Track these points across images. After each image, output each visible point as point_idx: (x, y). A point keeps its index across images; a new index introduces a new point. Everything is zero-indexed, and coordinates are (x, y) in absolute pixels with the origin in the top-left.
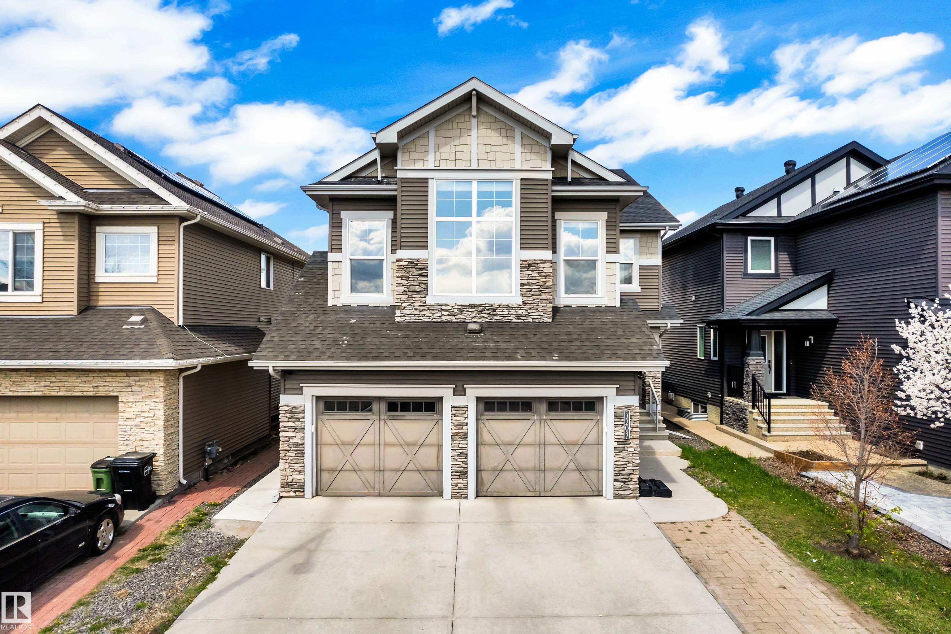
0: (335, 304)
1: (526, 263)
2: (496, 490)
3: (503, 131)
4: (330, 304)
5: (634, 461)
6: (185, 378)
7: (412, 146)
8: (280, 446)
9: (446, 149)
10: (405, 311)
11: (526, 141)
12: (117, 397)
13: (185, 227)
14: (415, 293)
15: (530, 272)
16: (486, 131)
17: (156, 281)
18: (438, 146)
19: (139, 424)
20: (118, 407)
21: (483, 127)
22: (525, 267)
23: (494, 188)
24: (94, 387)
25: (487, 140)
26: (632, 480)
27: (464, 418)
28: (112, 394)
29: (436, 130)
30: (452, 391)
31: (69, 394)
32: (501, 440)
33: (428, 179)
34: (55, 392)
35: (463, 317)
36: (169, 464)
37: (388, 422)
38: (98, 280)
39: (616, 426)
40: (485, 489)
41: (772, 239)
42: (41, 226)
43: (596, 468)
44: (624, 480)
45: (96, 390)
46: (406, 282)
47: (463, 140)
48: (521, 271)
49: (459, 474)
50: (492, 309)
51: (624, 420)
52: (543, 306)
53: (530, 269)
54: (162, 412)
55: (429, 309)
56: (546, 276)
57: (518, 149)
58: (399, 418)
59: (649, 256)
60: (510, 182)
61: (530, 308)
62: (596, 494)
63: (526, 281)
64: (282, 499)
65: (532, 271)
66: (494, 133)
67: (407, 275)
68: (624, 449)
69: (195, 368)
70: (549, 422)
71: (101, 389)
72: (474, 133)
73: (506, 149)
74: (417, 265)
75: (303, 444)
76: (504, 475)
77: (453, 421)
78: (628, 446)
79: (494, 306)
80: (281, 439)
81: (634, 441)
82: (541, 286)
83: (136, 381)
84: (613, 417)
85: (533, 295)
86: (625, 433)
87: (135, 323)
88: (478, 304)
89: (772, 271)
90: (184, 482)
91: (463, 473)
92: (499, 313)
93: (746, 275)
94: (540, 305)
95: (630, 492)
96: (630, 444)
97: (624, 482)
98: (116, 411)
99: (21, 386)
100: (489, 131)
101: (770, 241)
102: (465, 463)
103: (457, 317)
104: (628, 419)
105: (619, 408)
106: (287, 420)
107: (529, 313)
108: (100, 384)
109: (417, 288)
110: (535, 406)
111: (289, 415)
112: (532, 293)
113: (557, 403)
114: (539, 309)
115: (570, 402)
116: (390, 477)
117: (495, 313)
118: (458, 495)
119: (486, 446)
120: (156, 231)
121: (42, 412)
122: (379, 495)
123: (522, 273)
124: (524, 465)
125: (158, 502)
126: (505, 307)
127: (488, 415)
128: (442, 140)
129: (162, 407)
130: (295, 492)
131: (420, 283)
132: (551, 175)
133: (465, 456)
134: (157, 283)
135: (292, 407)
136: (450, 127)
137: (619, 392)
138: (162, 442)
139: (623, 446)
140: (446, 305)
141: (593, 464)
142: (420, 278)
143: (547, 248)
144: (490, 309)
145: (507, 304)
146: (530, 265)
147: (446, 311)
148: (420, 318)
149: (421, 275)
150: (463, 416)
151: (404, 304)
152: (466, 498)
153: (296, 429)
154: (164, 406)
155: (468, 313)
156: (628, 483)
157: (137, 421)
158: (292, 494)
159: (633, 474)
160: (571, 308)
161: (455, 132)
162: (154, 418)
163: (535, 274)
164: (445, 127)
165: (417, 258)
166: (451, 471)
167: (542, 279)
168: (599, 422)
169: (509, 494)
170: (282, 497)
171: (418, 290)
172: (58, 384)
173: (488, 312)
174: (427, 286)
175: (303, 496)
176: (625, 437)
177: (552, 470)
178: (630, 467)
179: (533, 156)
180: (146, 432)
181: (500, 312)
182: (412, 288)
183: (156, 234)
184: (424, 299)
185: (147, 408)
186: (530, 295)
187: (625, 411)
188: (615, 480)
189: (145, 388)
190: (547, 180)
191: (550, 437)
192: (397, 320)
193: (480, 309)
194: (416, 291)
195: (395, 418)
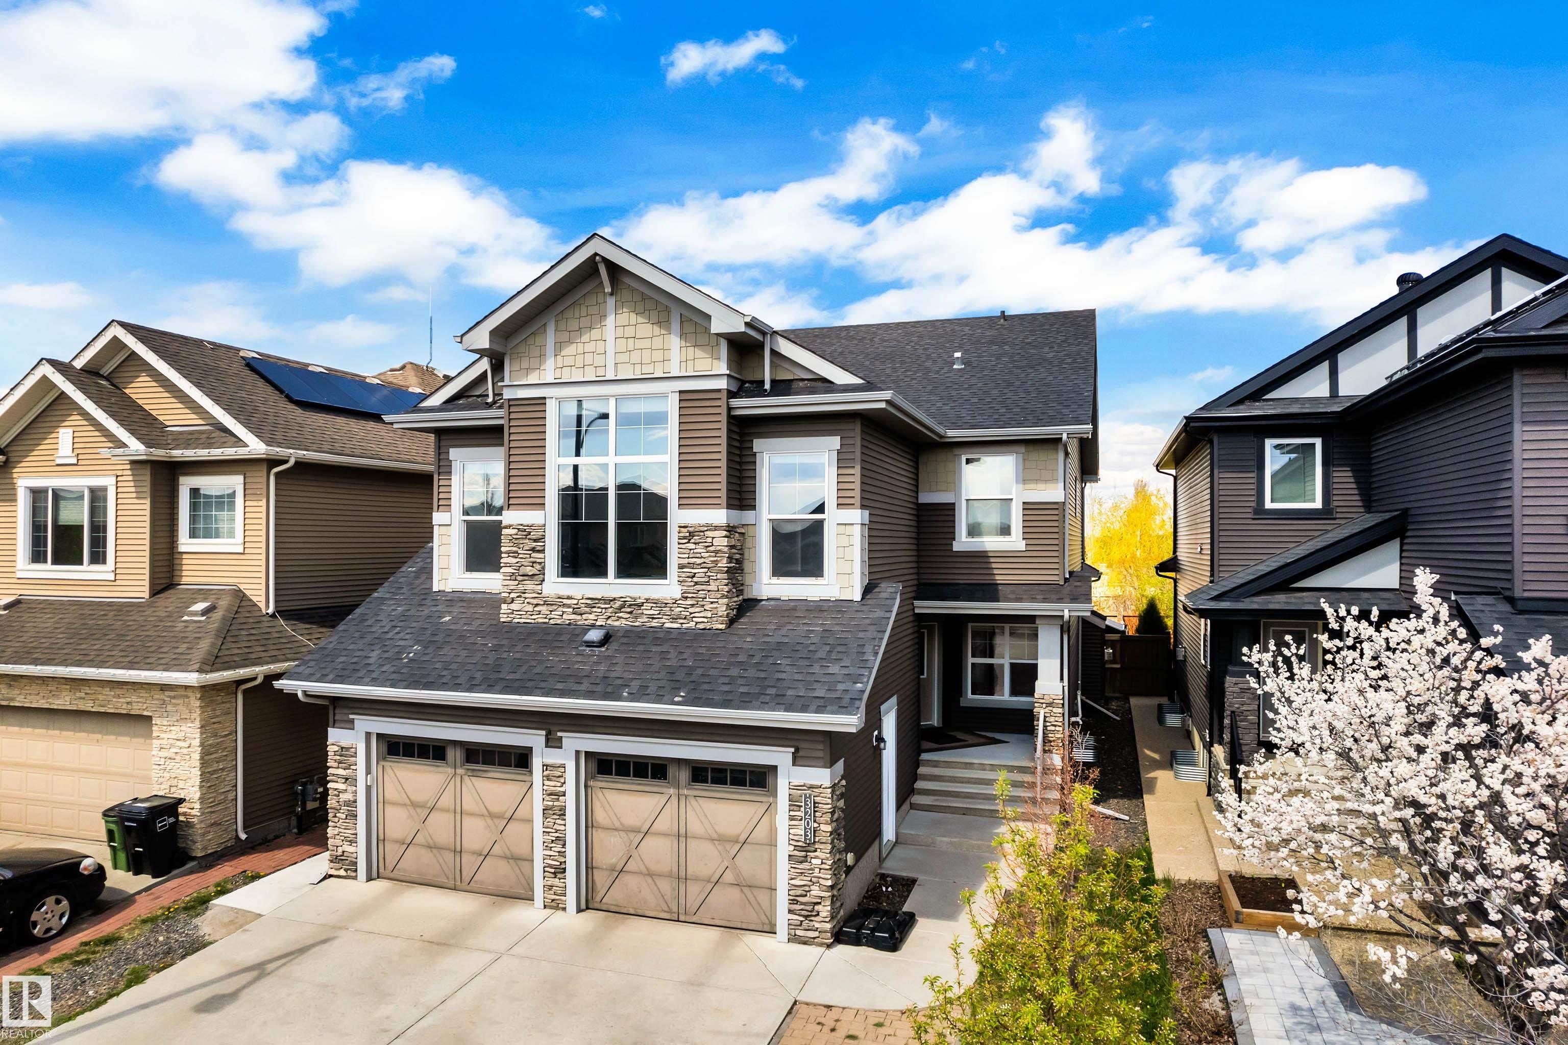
0: (442, 588)
1: (686, 530)
2: (615, 903)
3: (654, 314)
4: (435, 589)
5: (821, 881)
6: (245, 692)
7: (522, 348)
8: (329, 802)
9: (570, 350)
10: (514, 606)
11: (689, 328)
12: (150, 718)
13: (277, 475)
14: (526, 578)
15: (692, 546)
16: (627, 317)
17: (242, 551)
18: (559, 346)
19: (173, 756)
20: (152, 731)
21: (625, 310)
22: (684, 538)
23: (642, 407)
24: (128, 703)
25: (630, 332)
26: (818, 915)
27: (559, 784)
28: (146, 713)
29: (557, 321)
30: (543, 739)
31: (102, 710)
32: (621, 824)
33: (545, 398)
34: (88, 706)
35: (592, 617)
36: (212, 812)
37: (466, 778)
38: (182, 549)
39: (792, 818)
40: (598, 899)
41: (1318, 442)
42: (113, 480)
43: (768, 885)
44: (803, 913)
45: (129, 706)
46: (515, 560)
47: (595, 334)
48: (679, 544)
49: (553, 870)
50: (634, 605)
51: (802, 809)
52: (712, 603)
53: (692, 541)
54: (197, 742)
55: (546, 603)
56: (716, 552)
57: (674, 342)
58: (479, 774)
59: (1041, 486)
60: (664, 396)
61: (692, 605)
62: (767, 928)
63: (686, 561)
64: (332, 879)
65: (695, 543)
66: (640, 320)
67: (515, 549)
68: (805, 860)
69: (255, 679)
70: (693, 801)
71: (135, 706)
72: (610, 320)
73: (658, 342)
74: (529, 533)
75: (355, 801)
76: (626, 879)
77: (545, 787)
78: (812, 854)
79: (639, 601)
80: (330, 792)
81: (822, 846)
82: (709, 568)
83: (169, 697)
84: (788, 803)
85: (696, 583)
86: (805, 832)
87: (195, 614)
88: (614, 596)
89: (1318, 504)
90: (243, 836)
91: (560, 871)
92: (645, 612)
93: (1260, 511)
94: (708, 600)
95: (816, 934)
96: (815, 851)
97: (806, 917)
98: (149, 735)
99: (57, 696)
100: (633, 315)
101: (1313, 445)
102: (562, 854)
103: (584, 616)
104: (810, 808)
105: (797, 787)
106: (335, 765)
107: (691, 613)
108: (134, 699)
109: (529, 570)
110: (671, 771)
111: (338, 758)
112: (695, 579)
113: (706, 769)
114: (706, 607)
115: (726, 770)
116: (469, 863)
117: (640, 611)
118: (553, 904)
119: (600, 830)
120: (242, 482)
121: (84, 731)
122: (455, 889)
123: (681, 546)
124: (653, 867)
125: (191, 864)
126: (656, 602)
127: (600, 783)
128: (565, 336)
129: (198, 735)
130: (346, 870)
131: (533, 563)
132: (725, 381)
133: (562, 842)
134: (244, 554)
135: (342, 748)
136: (577, 315)
137: (796, 760)
138: (198, 783)
139: (803, 853)
140: (569, 598)
141: (763, 879)
142: (533, 555)
143: (717, 506)
144: (631, 605)
145: (657, 598)
146: (692, 535)
147: (569, 606)
148: (533, 617)
149: (533, 550)
150: (558, 779)
151: (513, 595)
152: (564, 909)
153: (347, 779)
154: (202, 733)
155: (600, 610)
156: (812, 918)
157: (170, 753)
158: (342, 873)
159: (820, 903)
160: (778, 603)
161: (585, 322)
162: (189, 749)
163: (700, 549)
164: (569, 314)
165: (530, 523)
166: (542, 866)
167: (710, 556)
168: (770, 808)
169: (632, 912)
170: (331, 876)
171: (530, 574)
172: (93, 697)
173: (629, 610)
174: (543, 568)
175: (355, 878)
176: (805, 839)
177: (696, 879)
178: (816, 891)
179: (699, 353)
180: (182, 768)
181: (648, 610)
182: (523, 570)
183: (242, 486)
184: (539, 587)
185: (181, 735)
186: (692, 584)
187: (805, 795)
188: (790, 911)
189: (180, 707)
190: (719, 391)
191: (695, 826)
192: (502, 620)
193: (618, 604)
194: (527, 575)
195: (474, 774)
